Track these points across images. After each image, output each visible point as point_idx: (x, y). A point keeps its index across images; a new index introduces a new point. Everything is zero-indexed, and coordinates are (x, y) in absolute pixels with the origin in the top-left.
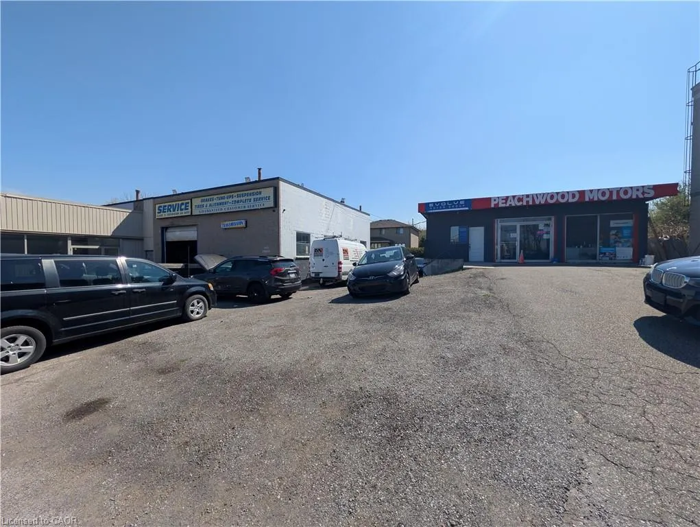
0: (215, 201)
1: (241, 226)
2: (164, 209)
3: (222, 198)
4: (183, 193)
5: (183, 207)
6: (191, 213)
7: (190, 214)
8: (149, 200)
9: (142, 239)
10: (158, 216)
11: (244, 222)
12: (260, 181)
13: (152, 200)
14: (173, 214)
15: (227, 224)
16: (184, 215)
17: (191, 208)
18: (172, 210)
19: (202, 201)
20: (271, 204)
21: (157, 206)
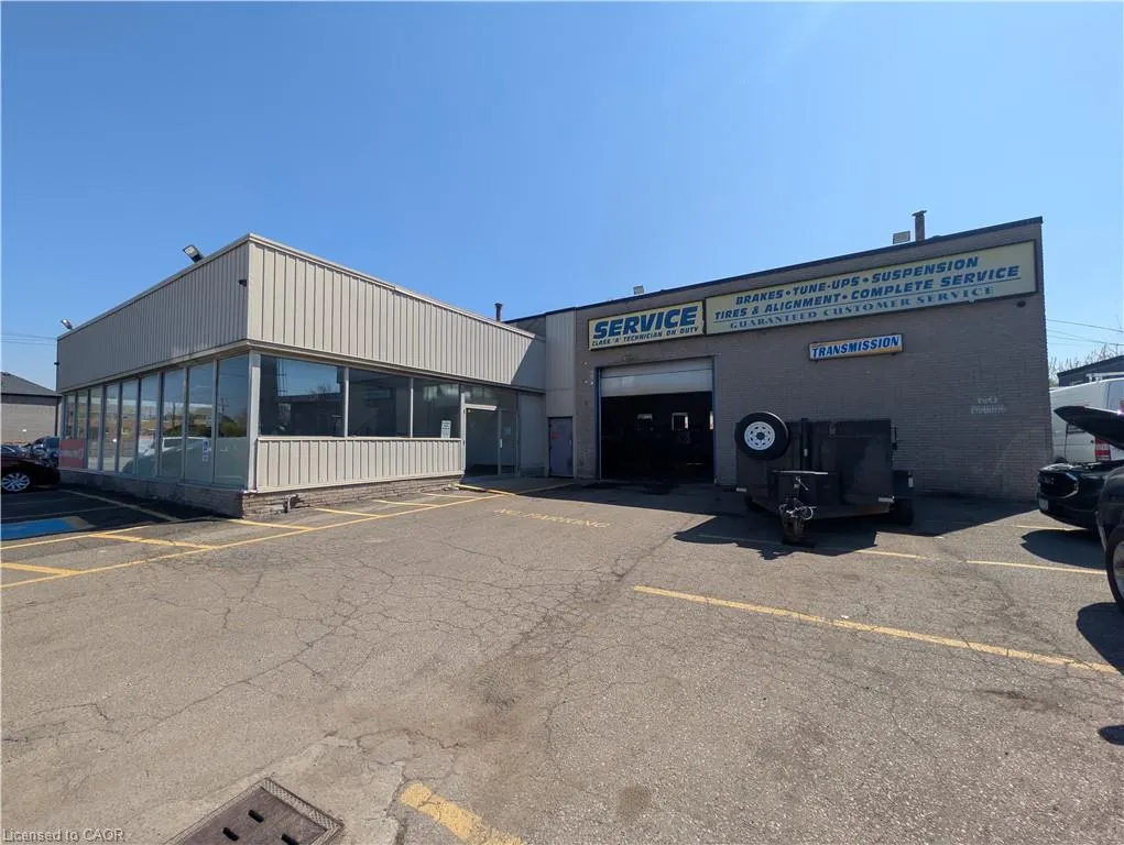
0: (785, 298)
1: (892, 348)
2: (612, 328)
3: (813, 289)
4: (663, 292)
5: (676, 319)
6: (705, 330)
7: (700, 332)
8: (567, 314)
9: (541, 394)
10: (593, 343)
11: (898, 338)
12: (921, 242)
13: (572, 313)
14: (642, 337)
15: (837, 346)
16: (678, 335)
17: (704, 319)
18: (638, 327)
19: (739, 301)
20: (1024, 284)
21: (593, 324)
